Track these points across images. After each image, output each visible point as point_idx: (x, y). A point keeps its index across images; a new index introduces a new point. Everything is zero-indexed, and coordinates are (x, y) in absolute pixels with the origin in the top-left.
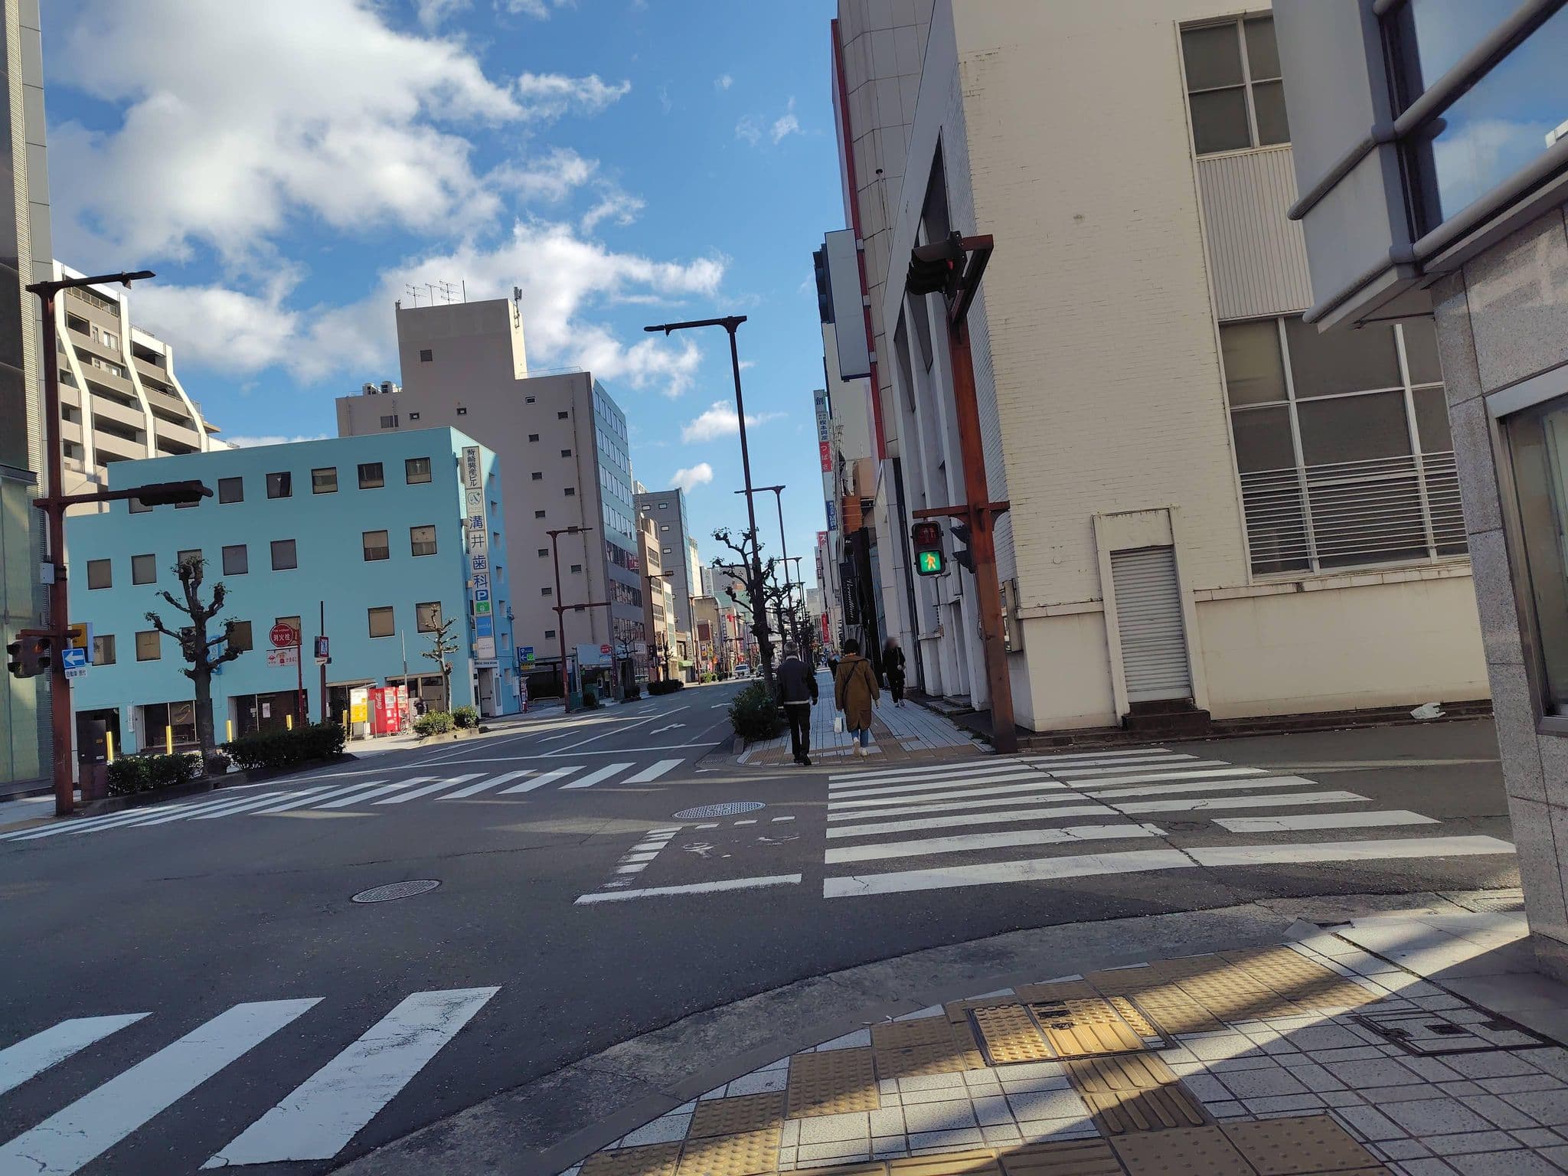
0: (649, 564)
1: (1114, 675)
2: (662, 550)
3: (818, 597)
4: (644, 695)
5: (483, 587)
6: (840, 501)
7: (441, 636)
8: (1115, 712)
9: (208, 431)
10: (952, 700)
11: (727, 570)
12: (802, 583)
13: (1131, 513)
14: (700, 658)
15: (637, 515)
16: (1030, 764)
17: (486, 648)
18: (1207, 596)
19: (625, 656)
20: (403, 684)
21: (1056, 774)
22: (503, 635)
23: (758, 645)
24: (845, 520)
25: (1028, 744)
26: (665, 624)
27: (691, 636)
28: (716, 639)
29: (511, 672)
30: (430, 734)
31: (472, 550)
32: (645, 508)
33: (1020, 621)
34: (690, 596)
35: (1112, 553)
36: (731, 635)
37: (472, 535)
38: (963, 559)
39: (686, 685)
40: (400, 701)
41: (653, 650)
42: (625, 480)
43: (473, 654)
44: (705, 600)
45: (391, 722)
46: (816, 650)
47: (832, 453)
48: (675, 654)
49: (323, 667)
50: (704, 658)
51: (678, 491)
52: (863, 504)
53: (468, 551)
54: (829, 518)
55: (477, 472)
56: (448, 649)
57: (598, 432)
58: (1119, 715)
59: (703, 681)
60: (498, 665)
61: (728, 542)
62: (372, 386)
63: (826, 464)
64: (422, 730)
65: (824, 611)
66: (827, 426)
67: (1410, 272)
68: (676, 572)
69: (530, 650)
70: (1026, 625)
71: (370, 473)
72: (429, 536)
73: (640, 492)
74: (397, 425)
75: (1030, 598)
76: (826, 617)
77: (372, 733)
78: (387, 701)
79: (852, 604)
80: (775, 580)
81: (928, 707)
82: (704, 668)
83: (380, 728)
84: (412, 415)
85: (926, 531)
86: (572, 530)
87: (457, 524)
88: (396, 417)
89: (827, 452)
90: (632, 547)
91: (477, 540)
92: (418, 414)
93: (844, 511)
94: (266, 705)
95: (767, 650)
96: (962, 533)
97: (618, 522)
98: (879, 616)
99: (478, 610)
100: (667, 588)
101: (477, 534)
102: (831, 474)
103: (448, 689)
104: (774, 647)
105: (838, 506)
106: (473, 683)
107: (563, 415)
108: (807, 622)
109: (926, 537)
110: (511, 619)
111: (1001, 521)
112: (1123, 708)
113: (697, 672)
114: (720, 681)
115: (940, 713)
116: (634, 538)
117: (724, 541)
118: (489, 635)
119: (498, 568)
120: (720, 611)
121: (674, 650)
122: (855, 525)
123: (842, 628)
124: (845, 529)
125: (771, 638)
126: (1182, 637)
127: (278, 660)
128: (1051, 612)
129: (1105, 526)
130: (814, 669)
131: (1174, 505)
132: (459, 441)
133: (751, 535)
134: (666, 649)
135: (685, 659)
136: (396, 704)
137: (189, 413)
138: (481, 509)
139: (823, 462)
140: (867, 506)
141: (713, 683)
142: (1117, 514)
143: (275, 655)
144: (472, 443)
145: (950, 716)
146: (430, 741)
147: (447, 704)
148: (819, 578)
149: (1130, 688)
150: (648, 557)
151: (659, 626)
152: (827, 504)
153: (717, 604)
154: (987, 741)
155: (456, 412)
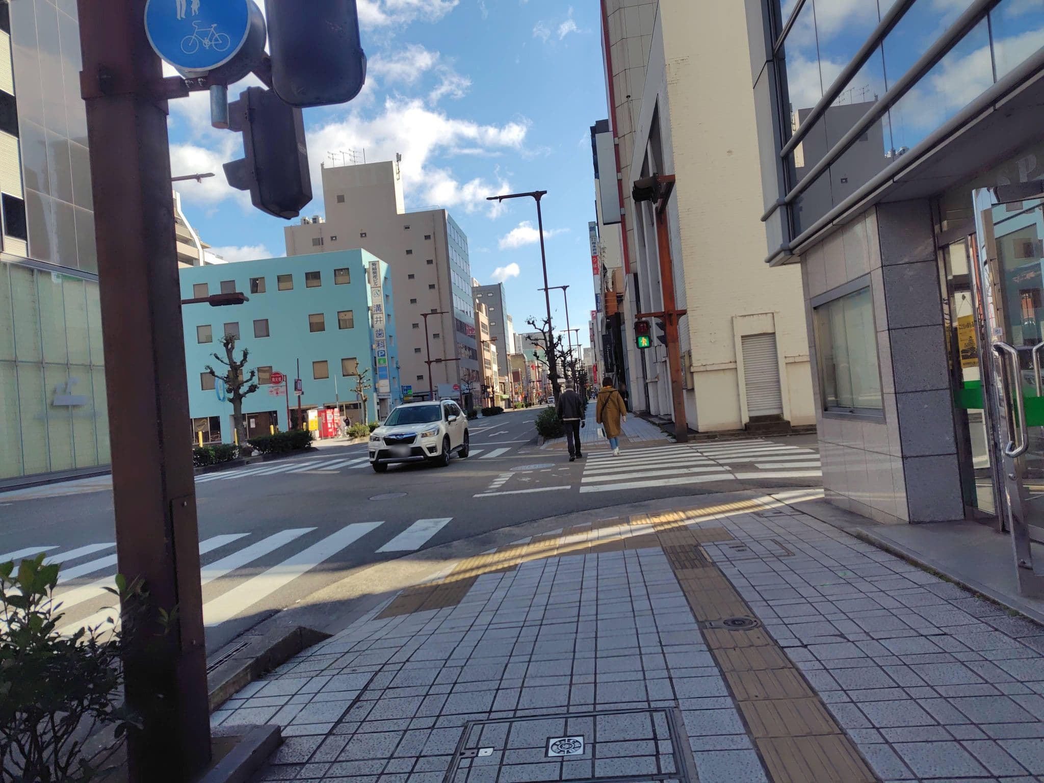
0: (482, 333)
1: (742, 401)
2: (490, 323)
3: (590, 353)
4: (480, 415)
5: (382, 349)
6: (603, 295)
7: (361, 379)
8: (741, 422)
9: (203, 247)
10: (662, 417)
11: (534, 342)
12: (580, 345)
13: (753, 315)
14: (514, 393)
15: (474, 301)
16: (690, 447)
17: (384, 386)
18: (791, 360)
19: (468, 391)
20: (336, 407)
21: (699, 450)
22: (394, 378)
23: (551, 386)
24: (606, 307)
25: (694, 438)
26: (492, 371)
27: (508, 379)
28: (524, 381)
29: (398, 401)
30: (356, 437)
31: (375, 326)
32: (479, 296)
33: (692, 373)
34: (508, 353)
35: (742, 337)
36: (533, 378)
37: (375, 316)
38: (662, 339)
39: (505, 410)
40: (335, 418)
41: (484, 388)
42: (467, 278)
43: (376, 390)
44: (518, 356)
45: (330, 430)
46: (588, 389)
47: (600, 264)
48: (498, 391)
49: (299, 397)
50: (516, 393)
51: (500, 284)
52: (618, 297)
53: (373, 326)
54: (597, 305)
55: (378, 277)
56: (365, 387)
57: (450, 248)
58: (744, 422)
59: (516, 408)
60: (391, 397)
61: (534, 325)
62: (307, 219)
63: (595, 270)
64: (352, 435)
65: (594, 362)
66: (596, 245)
67: (788, 253)
68: (499, 337)
69: (409, 387)
70: (695, 376)
71: (313, 277)
72: (349, 316)
73: (475, 285)
74: (322, 244)
75: (698, 360)
76: (595, 367)
77: (320, 437)
78: (328, 418)
79: (609, 360)
80: (562, 346)
81: (650, 421)
82: (516, 400)
83: (325, 434)
84: (332, 238)
85: (642, 325)
86: (434, 312)
87: (366, 309)
88: (322, 239)
89: (596, 262)
90: (470, 320)
91: (379, 319)
92: (336, 237)
93: (606, 301)
94: (252, 420)
95: (557, 388)
96: (662, 326)
97: (462, 304)
98: (626, 367)
99: (379, 362)
100: (493, 348)
101: (378, 316)
102: (598, 277)
103: (365, 411)
104: (561, 386)
105: (602, 298)
106: (377, 407)
107: (427, 237)
108: (582, 370)
109: (642, 329)
110: (398, 368)
111: (682, 319)
112: (745, 419)
113: (512, 402)
114: (527, 407)
115: (654, 424)
116: (473, 316)
117: (532, 325)
118: (386, 378)
119: (390, 336)
120: (527, 363)
121: (497, 388)
122: (613, 310)
123: (604, 374)
124: (607, 313)
125: (559, 381)
126: (778, 381)
127: (275, 392)
128: (709, 368)
129: (738, 322)
130: (587, 400)
131: (776, 311)
132: (367, 258)
133: (548, 321)
134: (493, 388)
135: (505, 393)
136: (333, 420)
137: (191, 236)
138: (380, 300)
139: (594, 269)
140: (620, 299)
141: (522, 409)
142: (745, 316)
143: (273, 390)
144: (374, 258)
145: (659, 425)
146: (357, 441)
147: (365, 420)
148: (591, 341)
149: (750, 409)
150: (481, 328)
151: (488, 373)
152: (596, 295)
153: (524, 358)
154: (674, 437)
155: (360, 235)
